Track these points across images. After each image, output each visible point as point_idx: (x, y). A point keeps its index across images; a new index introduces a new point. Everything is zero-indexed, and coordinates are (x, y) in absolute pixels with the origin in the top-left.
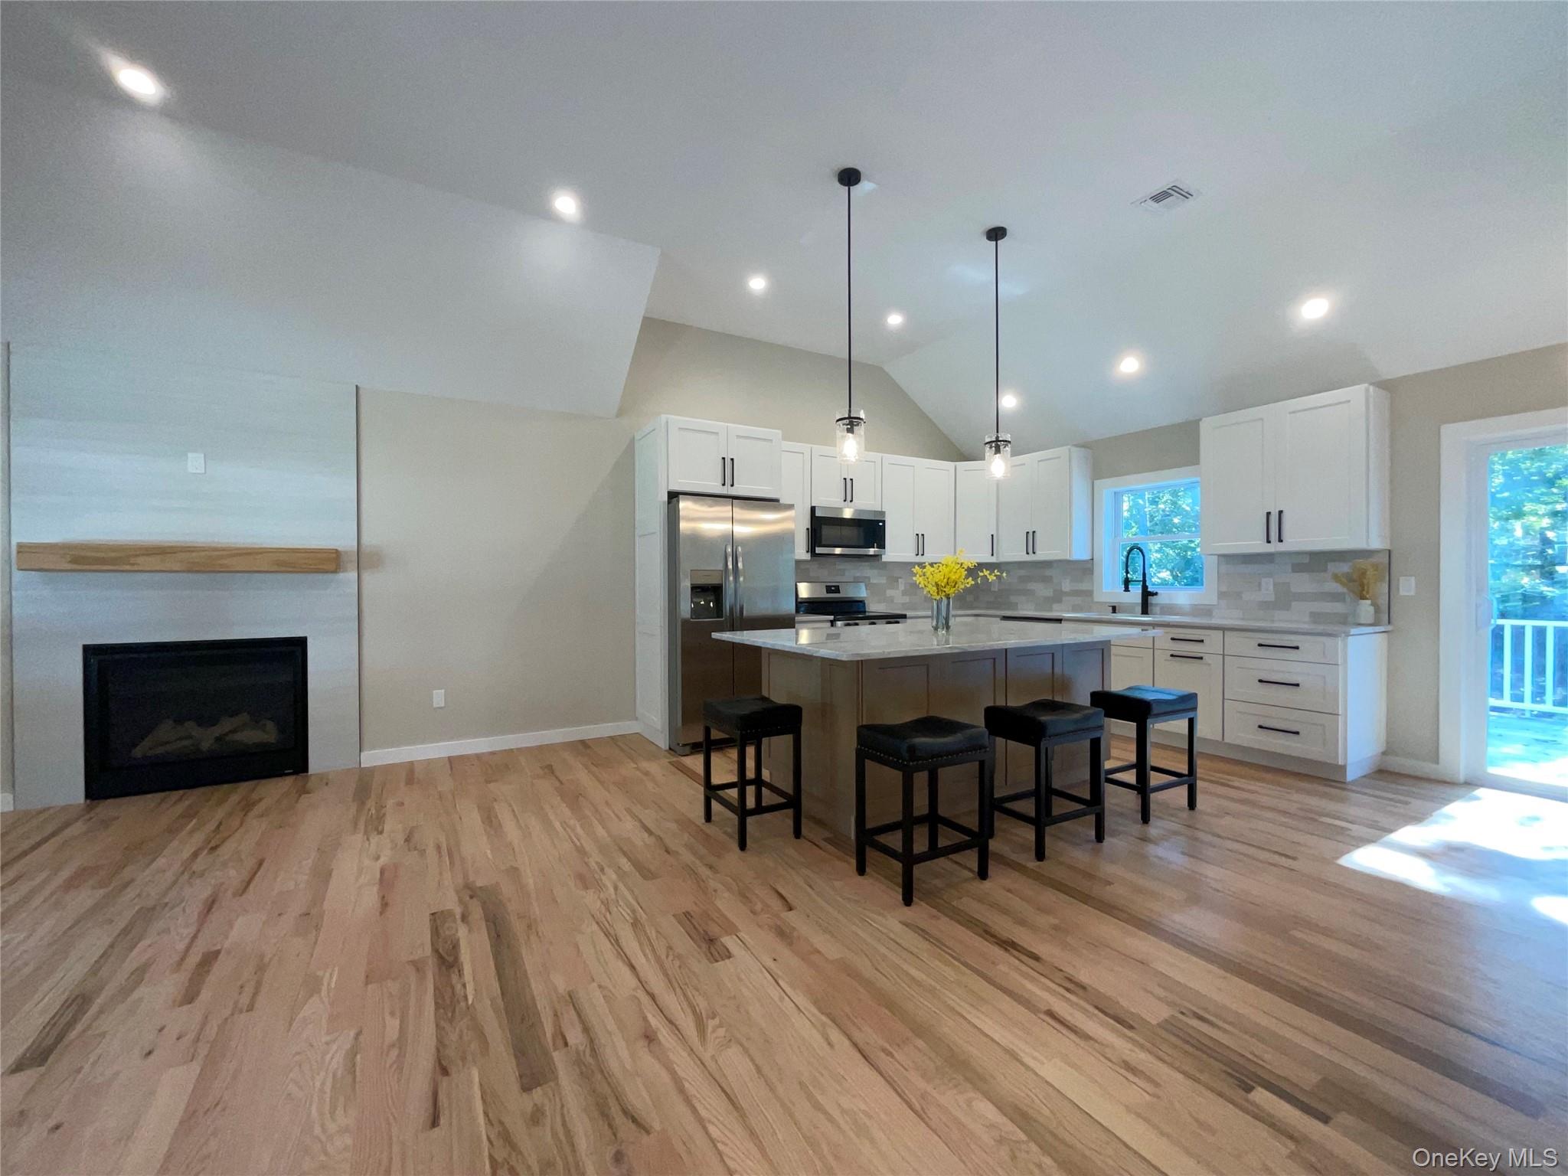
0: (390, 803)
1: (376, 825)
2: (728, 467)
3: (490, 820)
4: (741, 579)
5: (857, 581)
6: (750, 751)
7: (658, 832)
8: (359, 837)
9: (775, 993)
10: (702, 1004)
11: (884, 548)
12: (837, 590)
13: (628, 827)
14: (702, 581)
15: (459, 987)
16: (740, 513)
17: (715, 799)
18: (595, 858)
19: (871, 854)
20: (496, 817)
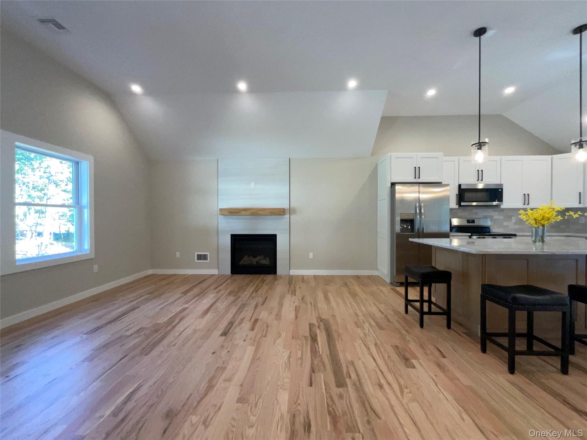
0: (297, 287)
1: (294, 293)
2: (417, 171)
3: (326, 298)
4: (423, 217)
5: (485, 217)
6: (426, 290)
7: (385, 313)
8: (289, 296)
9: (435, 389)
10: (402, 382)
11: (502, 202)
12: (473, 221)
13: (373, 309)
14: (406, 217)
15: (317, 348)
16: (422, 189)
17: (409, 305)
18: (361, 318)
19: (489, 345)
20: (328, 297)
